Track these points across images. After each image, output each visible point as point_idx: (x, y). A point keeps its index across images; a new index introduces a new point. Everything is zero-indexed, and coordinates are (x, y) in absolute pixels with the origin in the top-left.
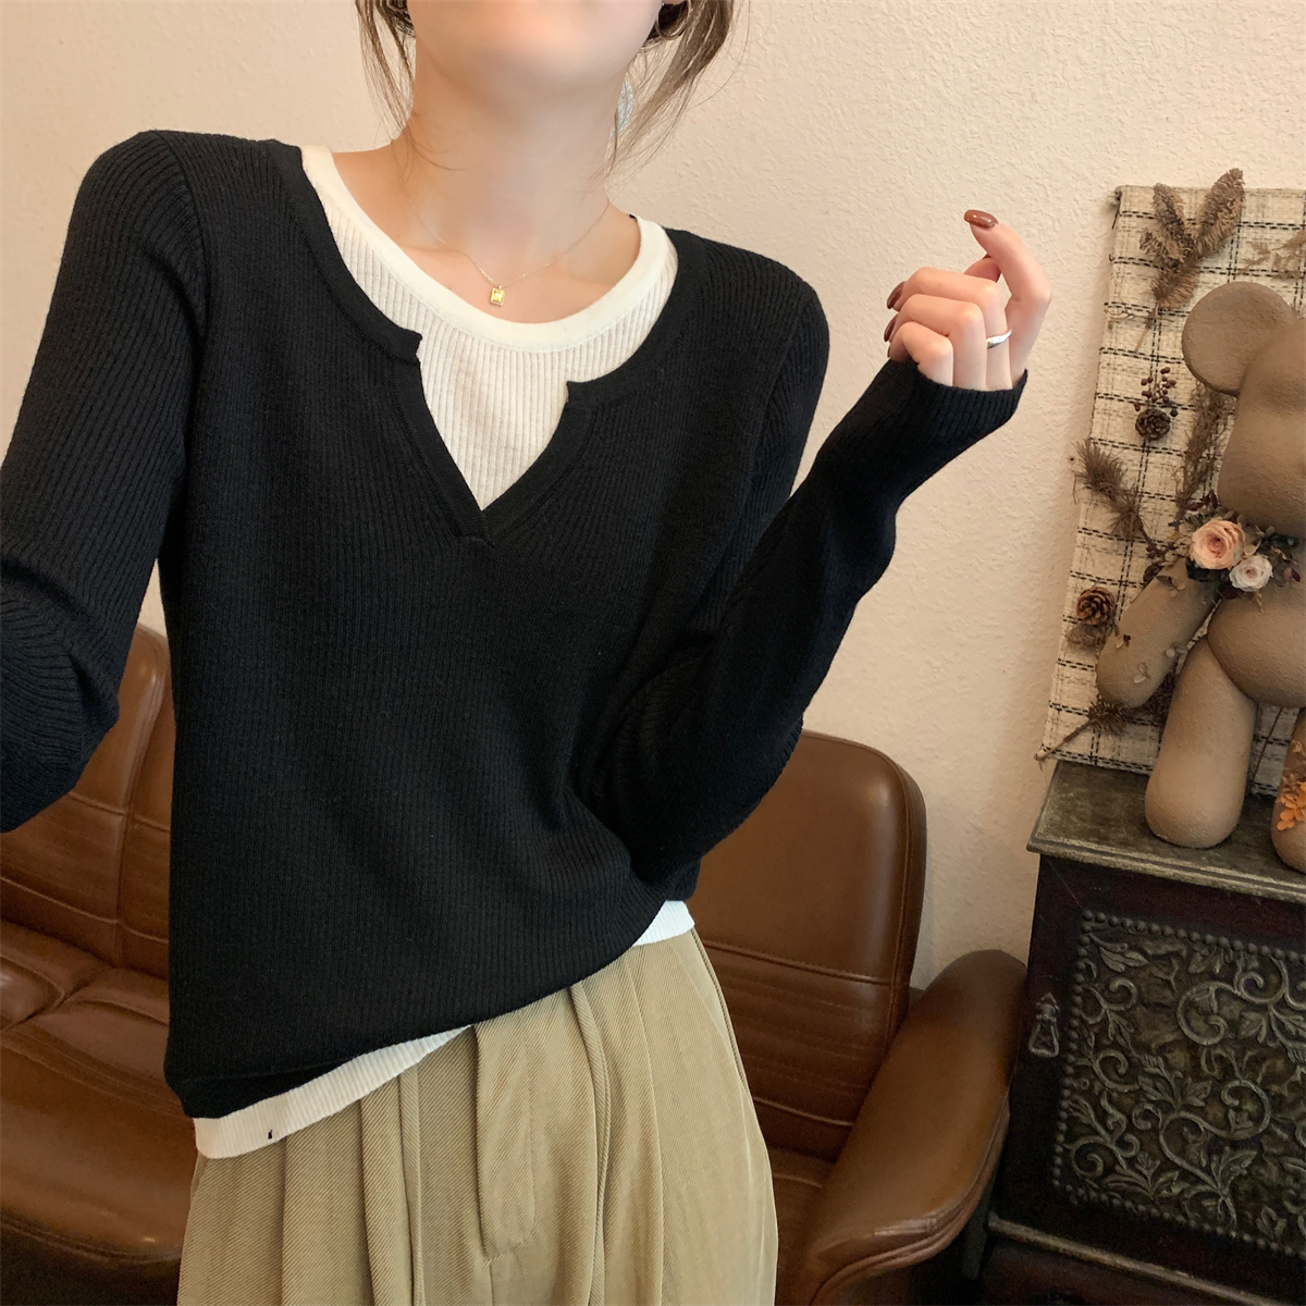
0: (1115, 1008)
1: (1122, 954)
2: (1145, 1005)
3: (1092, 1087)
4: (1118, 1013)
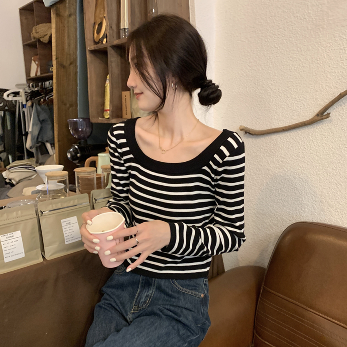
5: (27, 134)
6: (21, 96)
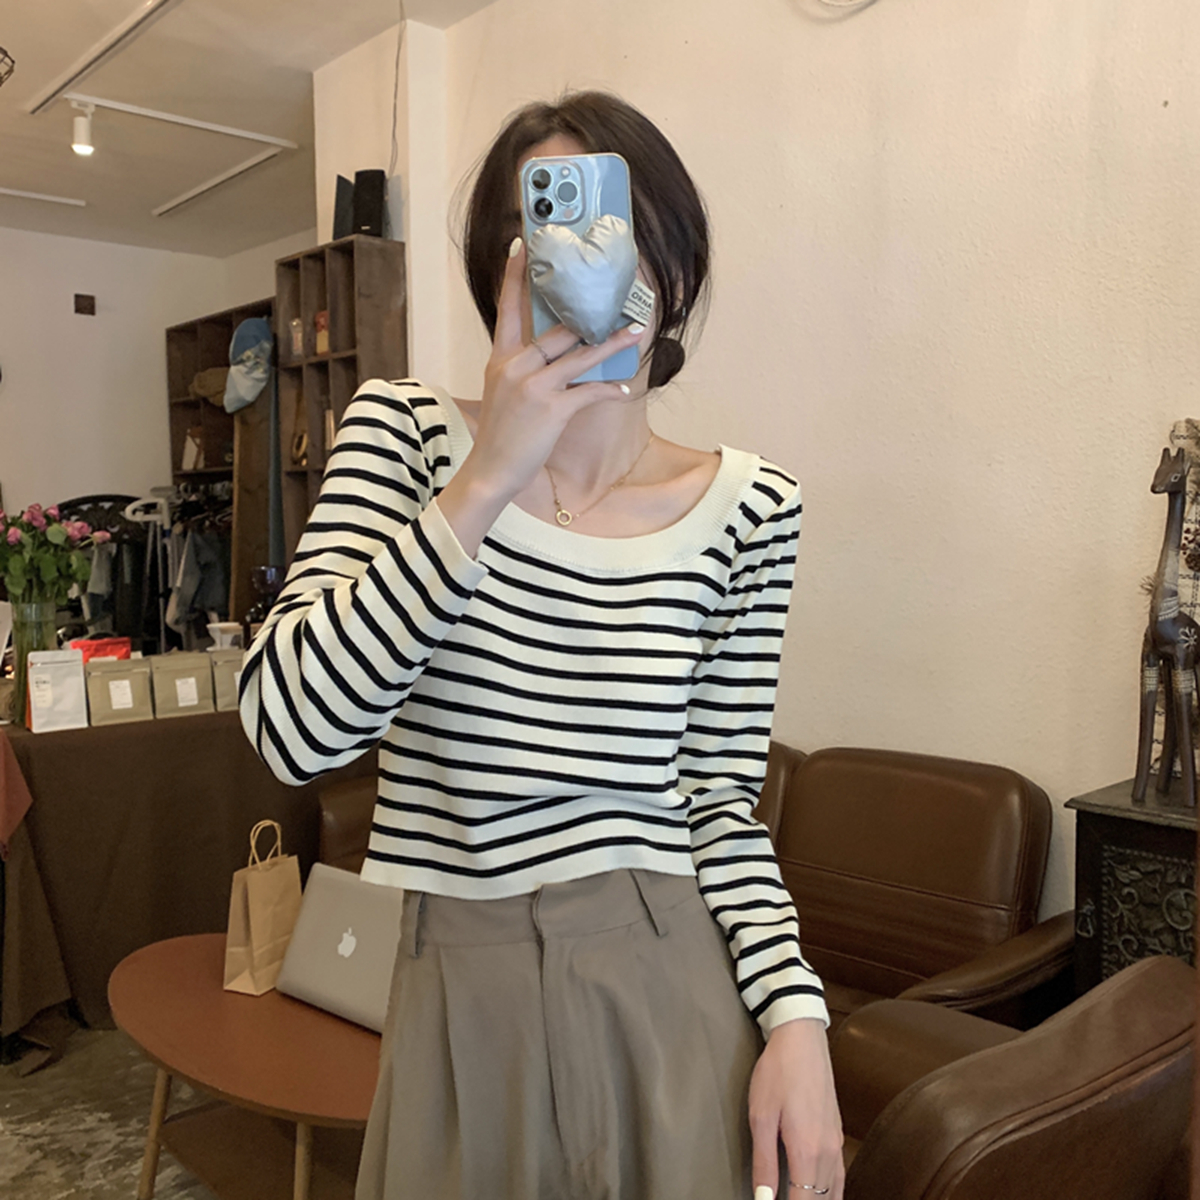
0: (1127, 906)
1: (1126, 872)
2: (1144, 904)
3: (1119, 960)
4: (1130, 910)
5: (168, 593)
6: (160, 512)
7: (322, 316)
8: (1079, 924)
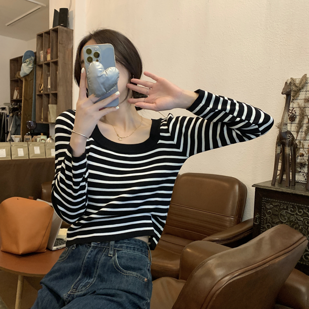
0: (269, 215)
1: (269, 205)
2: (274, 215)
5: (8, 132)
6: (6, 110)
7: (49, 50)
8: (254, 221)
